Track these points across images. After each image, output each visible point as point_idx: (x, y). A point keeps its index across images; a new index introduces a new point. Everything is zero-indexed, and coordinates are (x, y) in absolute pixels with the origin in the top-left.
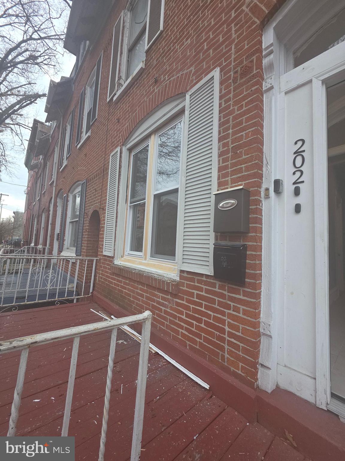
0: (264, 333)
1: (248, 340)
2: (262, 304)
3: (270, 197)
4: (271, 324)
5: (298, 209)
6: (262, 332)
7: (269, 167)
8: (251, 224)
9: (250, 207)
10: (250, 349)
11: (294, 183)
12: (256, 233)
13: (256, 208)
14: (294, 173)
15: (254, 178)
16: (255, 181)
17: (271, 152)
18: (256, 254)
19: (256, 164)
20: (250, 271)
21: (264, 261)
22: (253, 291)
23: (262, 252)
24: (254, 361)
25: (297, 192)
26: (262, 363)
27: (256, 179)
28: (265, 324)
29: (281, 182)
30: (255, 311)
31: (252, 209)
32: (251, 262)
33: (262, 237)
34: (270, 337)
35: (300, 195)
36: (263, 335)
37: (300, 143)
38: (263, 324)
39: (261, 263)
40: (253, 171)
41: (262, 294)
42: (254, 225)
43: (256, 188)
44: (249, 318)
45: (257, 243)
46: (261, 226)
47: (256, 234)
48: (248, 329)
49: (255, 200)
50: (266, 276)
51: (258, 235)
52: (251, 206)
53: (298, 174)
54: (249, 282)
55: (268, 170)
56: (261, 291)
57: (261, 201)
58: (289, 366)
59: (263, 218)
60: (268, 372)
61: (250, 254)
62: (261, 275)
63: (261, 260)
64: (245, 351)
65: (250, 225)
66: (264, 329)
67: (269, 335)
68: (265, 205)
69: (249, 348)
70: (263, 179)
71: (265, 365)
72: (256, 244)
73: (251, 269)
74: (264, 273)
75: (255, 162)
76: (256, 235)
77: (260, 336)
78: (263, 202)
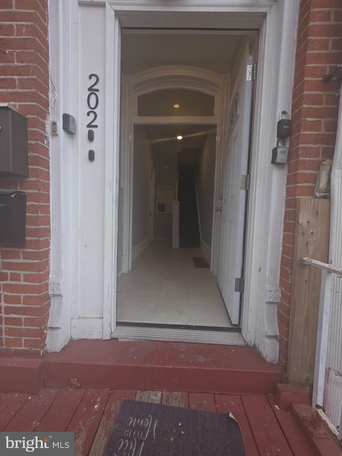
0: (54, 294)
1: (31, 308)
2: (51, 264)
3: (58, 135)
4: (60, 282)
5: (91, 156)
6: (51, 294)
7: (56, 93)
8: (31, 165)
9: (29, 142)
10: (35, 317)
11: (89, 126)
12: (37, 177)
13: (36, 144)
14: (88, 114)
15: (32, 101)
16: (34, 105)
17: (59, 74)
18: (38, 205)
19: (35, 81)
20: (31, 227)
21: (53, 213)
22: (35, 251)
23: (49, 203)
24: (39, 328)
25: (91, 137)
26: (52, 326)
27: (35, 104)
28: (55, 284)
29: (71, 119)
30: (38, 273)
31: (31, 144)
32: (33, 215)
33: (49, 184)
34: (61, 296)
35: (93, 141)
36: (53, 296)
37: (94, 79)
38: (52, 285)
39: (49, 216)
40: (31, 90)
41: (51, 252)
42: (35, 167)
43: (36, 117)
44: (32, 284)
45: (39, 190)
46: (48, 171)
47: (37, 179)
48: (31, 297)
49: (36, 134)
50: (55, 231)
51: (41, 180)
52: (30, 140)
53: (92, 116)
54: (30, 240)
55: (55, 98)
56: (50, 249)
57: (46, 137)
58: (82, 316)
59: (50, 161)
60: (57, 333)
61: (31, 205)
62: (49, 231)
63: (49, 213)
64: (29, 322)
65: (30, 167)
66: (53, 290)
67: (59, 294)
68: (52, 144)
69: (33, 317)
70: (50, 108)
71: (54, 327)
72: (38, 192)
73: (32, 225)
74: (53, 227)
75: (33, 77)
76: (38, 181)
77: (50, 299)
78: (50, 140)
